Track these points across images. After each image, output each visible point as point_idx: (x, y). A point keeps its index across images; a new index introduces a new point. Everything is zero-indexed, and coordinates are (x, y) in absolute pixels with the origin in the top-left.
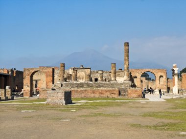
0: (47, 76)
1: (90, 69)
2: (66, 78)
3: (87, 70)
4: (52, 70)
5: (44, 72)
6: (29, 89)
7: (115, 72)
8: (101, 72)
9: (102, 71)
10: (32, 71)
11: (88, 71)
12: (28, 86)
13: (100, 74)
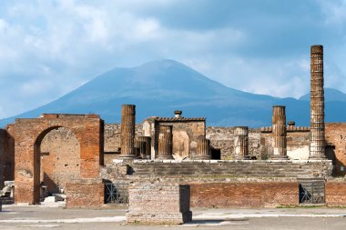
0: (84, 143)
1: (204, 121)
2: (138, 149)
3: (194, 124)
4: (97, 124)
5: (75, 132)
6: (32, 180)
7: (284, 132)
8: (240, 132)
9: (246, 129)
10: (40, 128)
11: (198, 128)
12: (28, 172)
13: (241, 137)
